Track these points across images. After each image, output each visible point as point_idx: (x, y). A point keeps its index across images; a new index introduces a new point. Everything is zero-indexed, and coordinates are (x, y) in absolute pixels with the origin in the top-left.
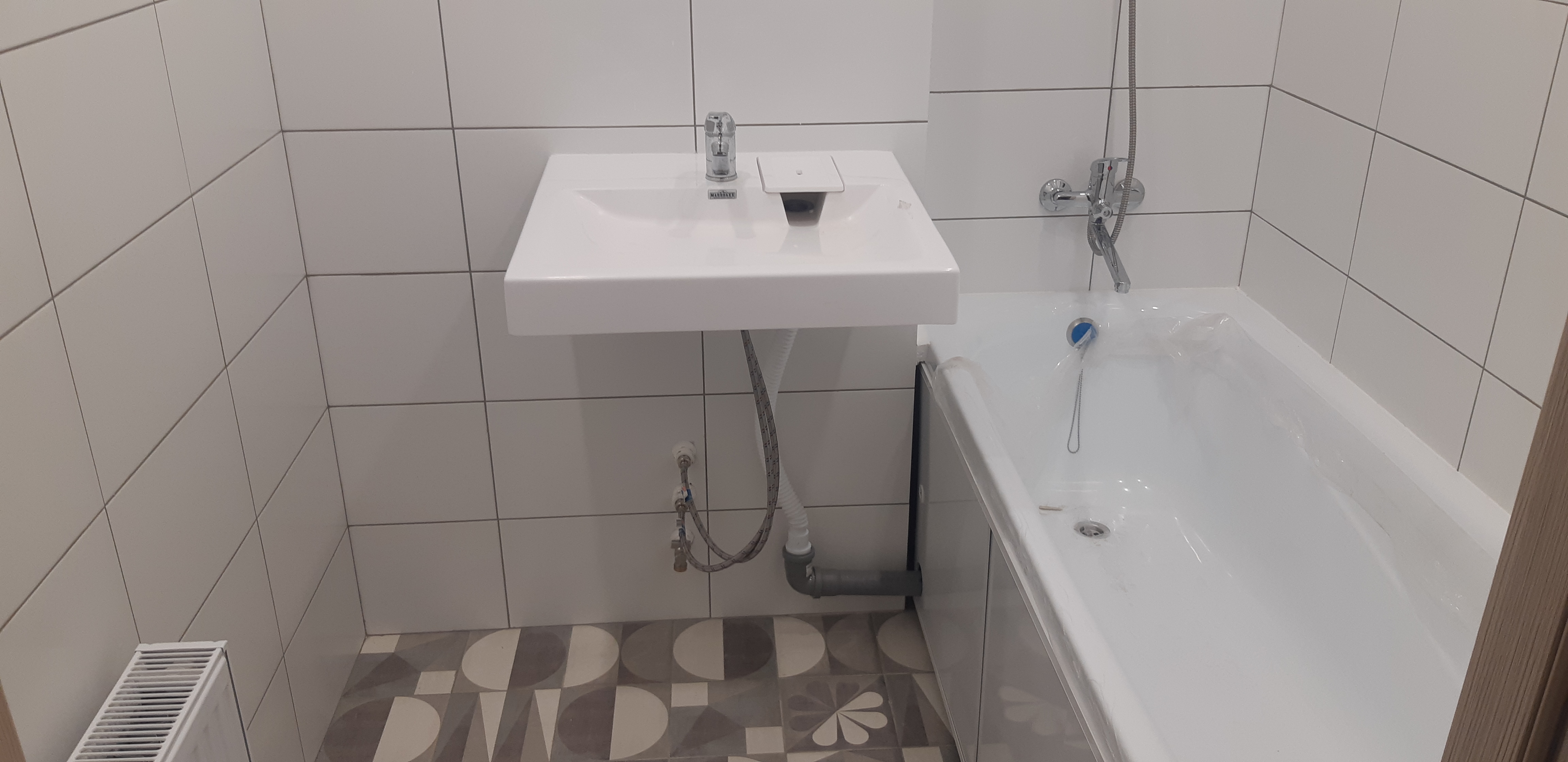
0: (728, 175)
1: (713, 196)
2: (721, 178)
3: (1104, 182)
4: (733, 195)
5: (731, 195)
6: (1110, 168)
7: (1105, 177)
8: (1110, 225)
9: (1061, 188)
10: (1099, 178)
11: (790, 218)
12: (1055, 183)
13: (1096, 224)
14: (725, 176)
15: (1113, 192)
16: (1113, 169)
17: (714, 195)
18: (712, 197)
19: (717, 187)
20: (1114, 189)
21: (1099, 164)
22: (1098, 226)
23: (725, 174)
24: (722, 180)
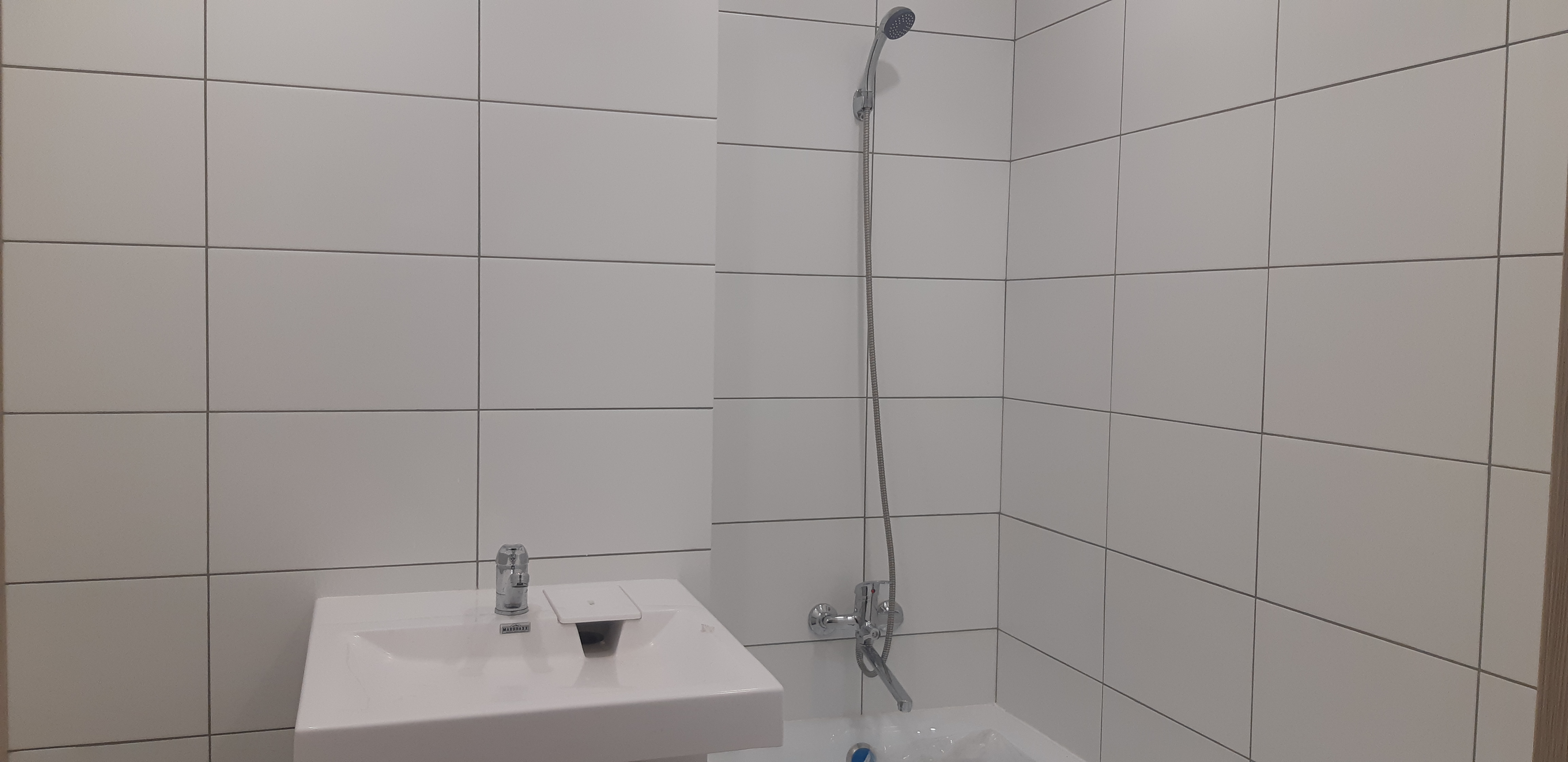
0: (520, 608)
1: (505, 630)
2: (512, 612)
3: (869, 604)
4: (526, 629)
5: (525, 629)
6: (873, 591)
7: (869, 600)
8: (878, 647)
9: (828, 611)
10: (864, 601)
11: (585, 651)
12: (821, 608)
13: (865, 646)
14: (517, 609)
15: (878, 614)
16: (876, 592)
17: (507, 629)
18: (505, 632)
19: (510, 621)
20: (878, 612)
21: (862, 588)
22: (866, 648)
23: (517, 607)
24: (513, 614)
